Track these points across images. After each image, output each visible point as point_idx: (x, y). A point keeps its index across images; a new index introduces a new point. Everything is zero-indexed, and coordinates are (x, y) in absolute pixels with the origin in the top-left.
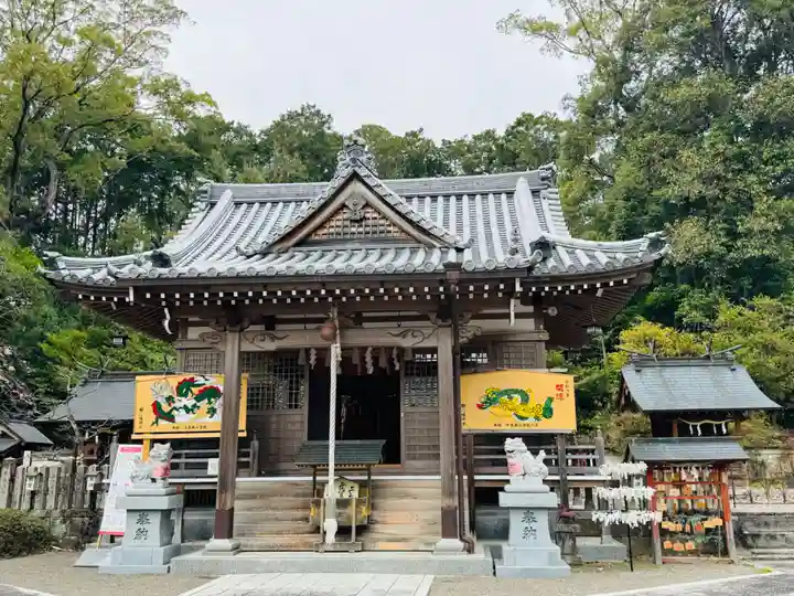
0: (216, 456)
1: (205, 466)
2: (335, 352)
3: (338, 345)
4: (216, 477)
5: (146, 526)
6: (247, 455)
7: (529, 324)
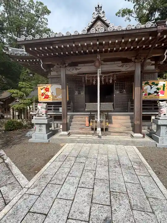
0: (61, 107)
1: (59, 109)
2: (99, 71)
3: (100, 69)
4: (61, 112)
5: (42, 128)
6: (70, 107)
7: (153, 67)
